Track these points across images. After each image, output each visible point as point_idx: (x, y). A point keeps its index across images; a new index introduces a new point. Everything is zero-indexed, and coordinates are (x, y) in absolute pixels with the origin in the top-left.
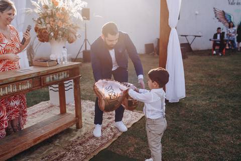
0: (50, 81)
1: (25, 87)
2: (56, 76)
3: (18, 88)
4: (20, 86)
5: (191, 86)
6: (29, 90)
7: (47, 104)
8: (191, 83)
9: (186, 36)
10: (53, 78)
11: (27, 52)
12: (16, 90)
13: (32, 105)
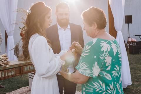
0: (27, 70)
1: (10, 74)
2: (32, 67)
3: (5, 74)
4: (7, 73)
5: (139, 76)
6: (13, 76)
7: (27, 89)
8: (140, 73)
9: (139, 36)
10: (29, 68)
11: (15, 50)
12: (4, 76)
13: (16, 89)
